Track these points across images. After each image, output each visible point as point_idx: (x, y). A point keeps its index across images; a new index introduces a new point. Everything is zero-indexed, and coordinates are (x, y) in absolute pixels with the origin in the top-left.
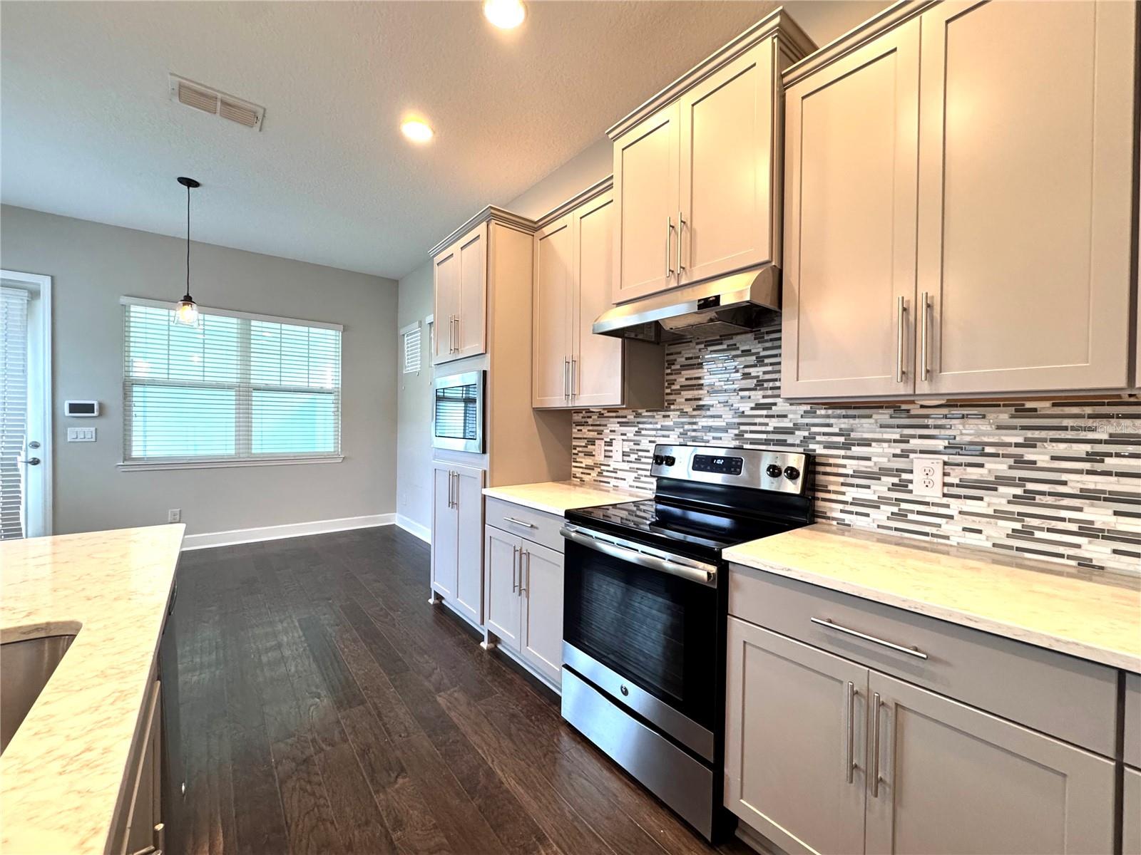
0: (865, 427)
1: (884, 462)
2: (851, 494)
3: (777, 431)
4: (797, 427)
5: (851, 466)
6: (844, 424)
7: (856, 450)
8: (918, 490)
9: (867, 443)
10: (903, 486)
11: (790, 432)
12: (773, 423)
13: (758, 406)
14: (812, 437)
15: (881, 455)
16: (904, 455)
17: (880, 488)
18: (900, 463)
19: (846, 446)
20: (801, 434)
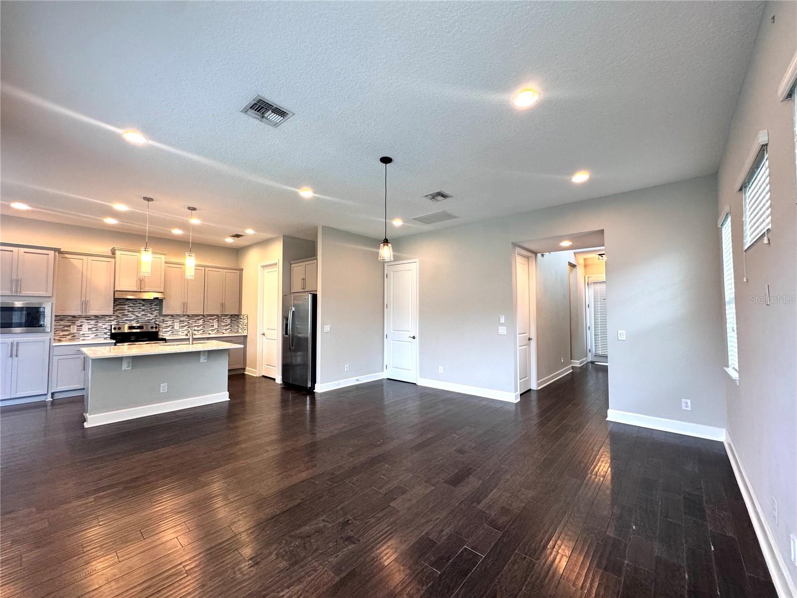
0: (167, 319)
1: (170, 324)
2: (164, 330)
3: (148, 320)
4: (153, 319)
5: (164, 325)
6: (163, 318)
7: (165, 323)
8: (176, 328)
9: (167, 321)
10: (173, 328)
11: (151, 320)
12: (147, 318)
13: (143, 315)
14: (156, 321)
15: (169, 323)
16: (173, 323)
17: (169, 329)
18: (173, 324)
19: (163, 322)
20: (154, 320)
